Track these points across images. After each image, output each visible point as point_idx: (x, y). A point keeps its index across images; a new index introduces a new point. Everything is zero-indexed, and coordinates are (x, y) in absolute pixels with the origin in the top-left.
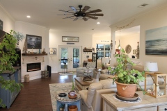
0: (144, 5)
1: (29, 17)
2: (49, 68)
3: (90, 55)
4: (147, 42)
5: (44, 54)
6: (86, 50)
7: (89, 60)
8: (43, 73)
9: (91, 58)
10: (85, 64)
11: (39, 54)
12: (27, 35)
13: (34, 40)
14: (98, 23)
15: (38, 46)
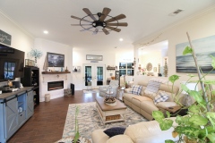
0: (176, 13)
1: (46, 32)
2: (72, 86)
3: (113, 72)
4: (178, 58)
5: (67, 72)
6: (109, 68)
7: (113, 78)
8: (65, 92)
9: (114, 75)
10: (108, 82)
11: (62, 73)
12: (48, 53)
13: (55, 57)
14: (121, 40)
15: (61, 64)
